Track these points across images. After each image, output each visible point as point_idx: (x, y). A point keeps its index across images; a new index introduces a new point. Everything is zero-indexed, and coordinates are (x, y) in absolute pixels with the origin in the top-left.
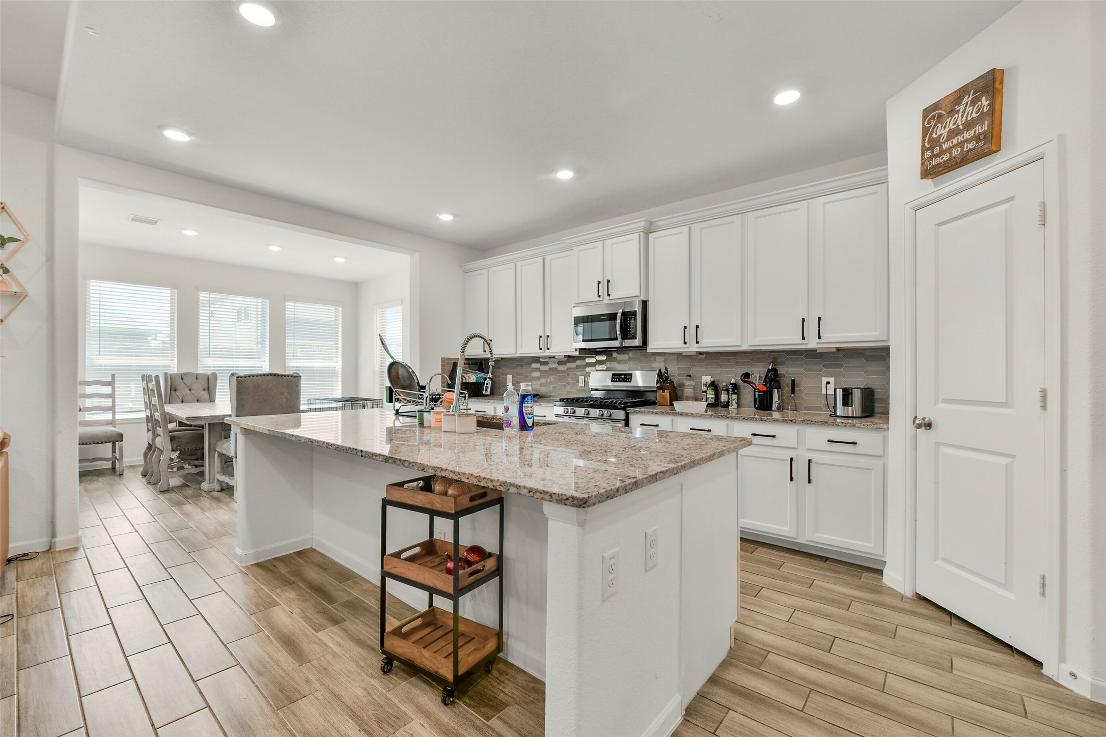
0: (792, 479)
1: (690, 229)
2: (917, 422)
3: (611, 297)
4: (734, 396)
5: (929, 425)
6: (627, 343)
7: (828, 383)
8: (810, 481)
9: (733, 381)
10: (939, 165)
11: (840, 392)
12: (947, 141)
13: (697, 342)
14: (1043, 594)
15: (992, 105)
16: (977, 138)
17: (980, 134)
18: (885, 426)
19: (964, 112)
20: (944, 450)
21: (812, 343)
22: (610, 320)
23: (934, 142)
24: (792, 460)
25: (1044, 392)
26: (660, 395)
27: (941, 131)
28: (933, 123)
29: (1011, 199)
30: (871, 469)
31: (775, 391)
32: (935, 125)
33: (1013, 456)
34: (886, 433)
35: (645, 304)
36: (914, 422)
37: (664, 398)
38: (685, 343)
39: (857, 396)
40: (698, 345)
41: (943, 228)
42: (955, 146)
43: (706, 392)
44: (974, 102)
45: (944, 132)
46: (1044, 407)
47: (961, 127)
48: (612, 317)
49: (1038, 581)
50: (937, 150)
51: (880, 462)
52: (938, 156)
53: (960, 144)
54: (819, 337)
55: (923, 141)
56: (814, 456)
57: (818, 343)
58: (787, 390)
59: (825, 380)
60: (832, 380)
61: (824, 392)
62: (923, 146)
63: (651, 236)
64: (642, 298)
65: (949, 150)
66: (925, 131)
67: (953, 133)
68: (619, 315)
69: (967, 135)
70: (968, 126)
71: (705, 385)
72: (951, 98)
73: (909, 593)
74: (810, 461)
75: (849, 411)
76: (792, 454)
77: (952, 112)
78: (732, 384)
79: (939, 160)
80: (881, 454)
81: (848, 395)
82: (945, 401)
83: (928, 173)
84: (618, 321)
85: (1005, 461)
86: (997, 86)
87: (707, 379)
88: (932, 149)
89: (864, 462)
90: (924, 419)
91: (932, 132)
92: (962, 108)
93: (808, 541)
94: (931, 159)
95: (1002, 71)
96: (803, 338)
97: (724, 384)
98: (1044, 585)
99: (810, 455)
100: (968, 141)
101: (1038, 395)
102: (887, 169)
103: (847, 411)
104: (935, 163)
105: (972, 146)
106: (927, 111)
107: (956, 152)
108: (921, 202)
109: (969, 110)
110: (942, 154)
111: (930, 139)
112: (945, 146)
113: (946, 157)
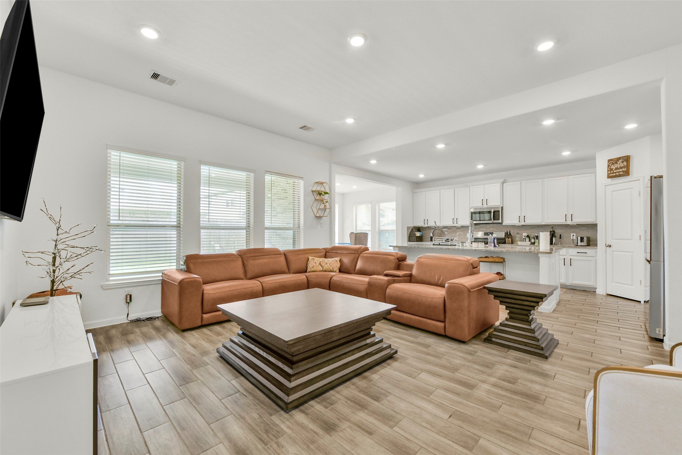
0: (564, 265)
1: (521, 183)
2: (607, 245)
3: (487, 205)
4: (537, 240)
5: (610, 246)
6: (495, 221)
7: (573, 235)
8: (571, 265)
9: (536, 235)
10: (613, 176)
11: (579, 238)
12: (615, 170)
13: (524, 222)
14: (641, 284)
15: (627, 164)
16: (623, 171)
17: (624, 171)
18: (596, 247)
19: (620, 164)
20: (615, 252)
21: (569, 222)
22: (489, 213)
23: (611, 170)
24: (564, 259)
25: (640, 236)
26: (507, 240)
27: (613, 167)
28: (611, 164)
29: (632, 188)
30: (591, 260)
31: (554, 238)
32: (612, 165)
33: (633, 252)
34: (596, 250)
35: (502, 207)
36: (606, 245)
37: (509, 241)
38: (519, 222)
39: (585, 239)
40: (525, 223)
41: (613, 192)
42: (617, 172)
43: (525, 239)
44: (622, 162)
45: (614, 168)
46: (640, 240)
47: (619, 168)
48: (490, 212)
49: (640, 281)
50: (612, 172)
51: (594, 258)
52: (612, 173)
53: (619, 172)
54: (572, 221)
55: (608, 168)
56: (572, 257)
57: (571, 222)
58: (558, 238)
59: (572, 234)
60: (575, 234)
61: (572, 238)
62: (608, 170)
63: (504, 184)
64: (501, 206)
65: (616, 173)
66: (608, 166)
67: (616, 169)
68: (492, 212)
69: (621, 170)
70: (621, 168)
71: (525, 236)
72: (616, 159)
73: (605, 294)
74: (571, 259)
75: (583, 244)
76: (565, 257)
77: (616, 163)
78: (536, 236)
79: (612, 175)
80: (595, 256)
81: (582, 239)
82: (615, 239)
83: (609, 177)
84: (492, 214)
85: (631, 254)
86: (628, 160)
87: (525, 234)
88: (610, 171)
89: (589, 258)
90: (609, 244)
91: (610, 167)
92: (619, 163)
93: (570, 284)
94: (610, 173)
95: (630, 156)
96: (566, 221)
97: (533, 236)
98: (641, 282)
99: (571, 257)
100: (621, 172)
101: (639, 237)
102: (596, 169)
103: (582, 244)
104: (611, 175)
105: (622, 173)
106: (609, 161)
107: (617, 174)
108: (607, 184)
109: (621, 164)
110: (613, 173)
111: (610, 168)
112: (614, 171)
113: (615, 174)
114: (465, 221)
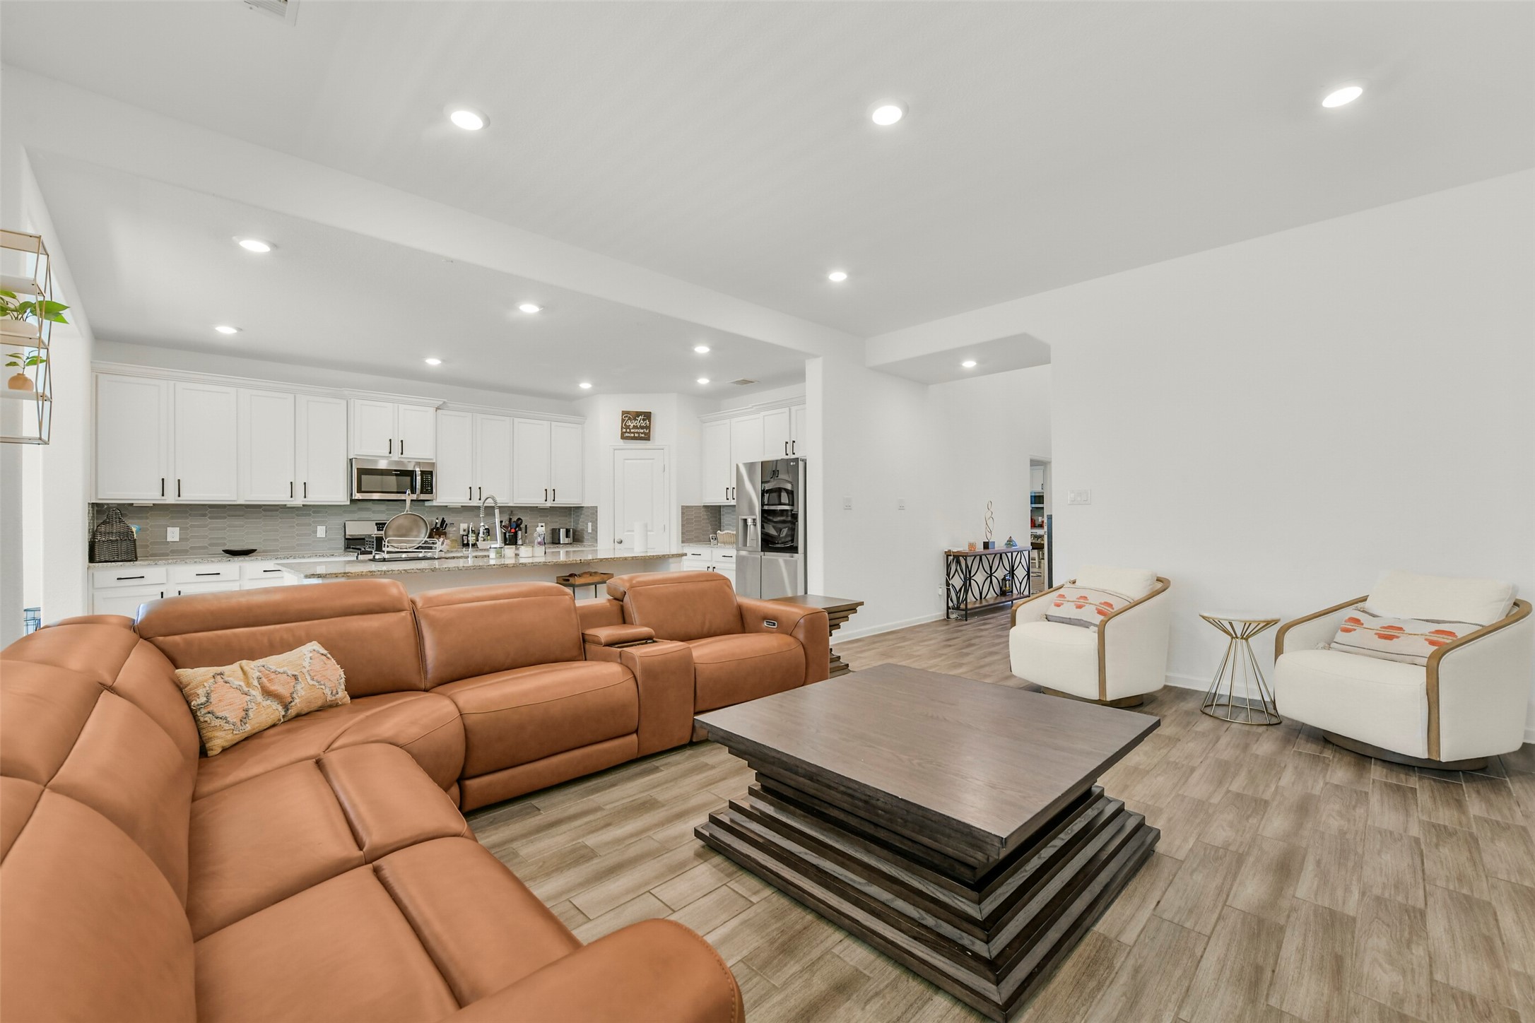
3: (405, 457)
7: (542, 526)
10: (629, 437)
12: (633, 429)
13: (478, 499)
15: (648, 424)
17: (645, 433)
19: (640, 421)
23: (628, 427)
27: (630, 424)
28: (627, 419)
29: (653, 459)
38: (470, 499)
41: (626, 461)
42: (637, 433)
44: (644, 420)
45: (632, 425)
47: (638, 426)
50: (628, 430)
52: (628, 433)
53: (638, 433)
55: (622, 424)
58: (524, 530)
59: (540, 524)
60: (544, 524)
62: (622, 426)
65: (634, 433)
66: (623, 420)
67: (635, 427)
69: (642, 431)
70: (642, 427)
72: (634, 413)
77: (634, 419)
79: (629, 435)
83: (622, 437)
84: (417, 478)
86: (650, 419)
88: (625, 429)
91: (626, 422)
92: (637, 419)
94: (625, 432)
95: (652, 414)
96: (546, 501)
100: (642, 433)
104: (627, 435)
105: (643, 435)
106: (624, 413)
107: (636, 435)
108: (618, 447)
109: (642, 421)
110: (630, 432)
111: (625, 425)
112: (632, 431)
113: (632, 435)
114: (334, 490)
